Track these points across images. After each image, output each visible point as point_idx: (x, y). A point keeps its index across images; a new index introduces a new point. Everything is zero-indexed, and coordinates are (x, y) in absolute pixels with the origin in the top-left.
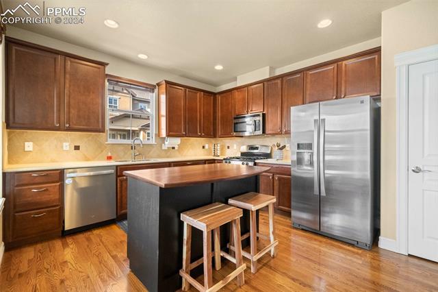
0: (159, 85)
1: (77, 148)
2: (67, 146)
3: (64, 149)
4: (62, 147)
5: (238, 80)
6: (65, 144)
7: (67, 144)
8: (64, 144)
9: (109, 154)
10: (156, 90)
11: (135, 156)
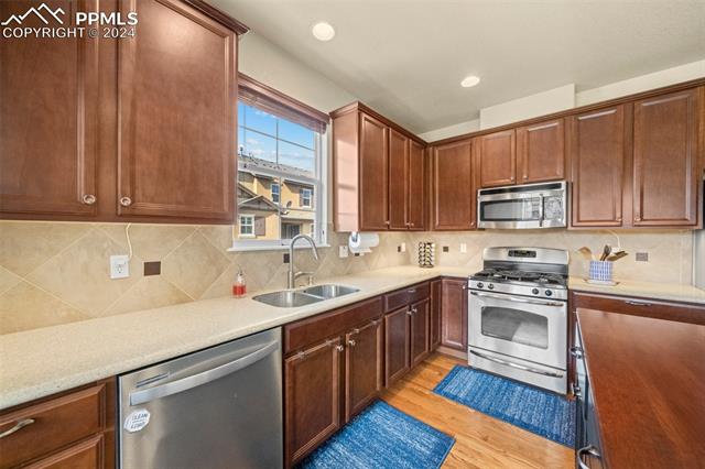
0: (334, 115)
1: (152, 269)
2: (121, 265)
3: (114, 274)
4: (107, 270)
5: (482, 116)
6: (115, 260)
7: (123, 259)
8: (113, 259)
9: (240, 280)
10: (329, 127)
11: (294, 278)
